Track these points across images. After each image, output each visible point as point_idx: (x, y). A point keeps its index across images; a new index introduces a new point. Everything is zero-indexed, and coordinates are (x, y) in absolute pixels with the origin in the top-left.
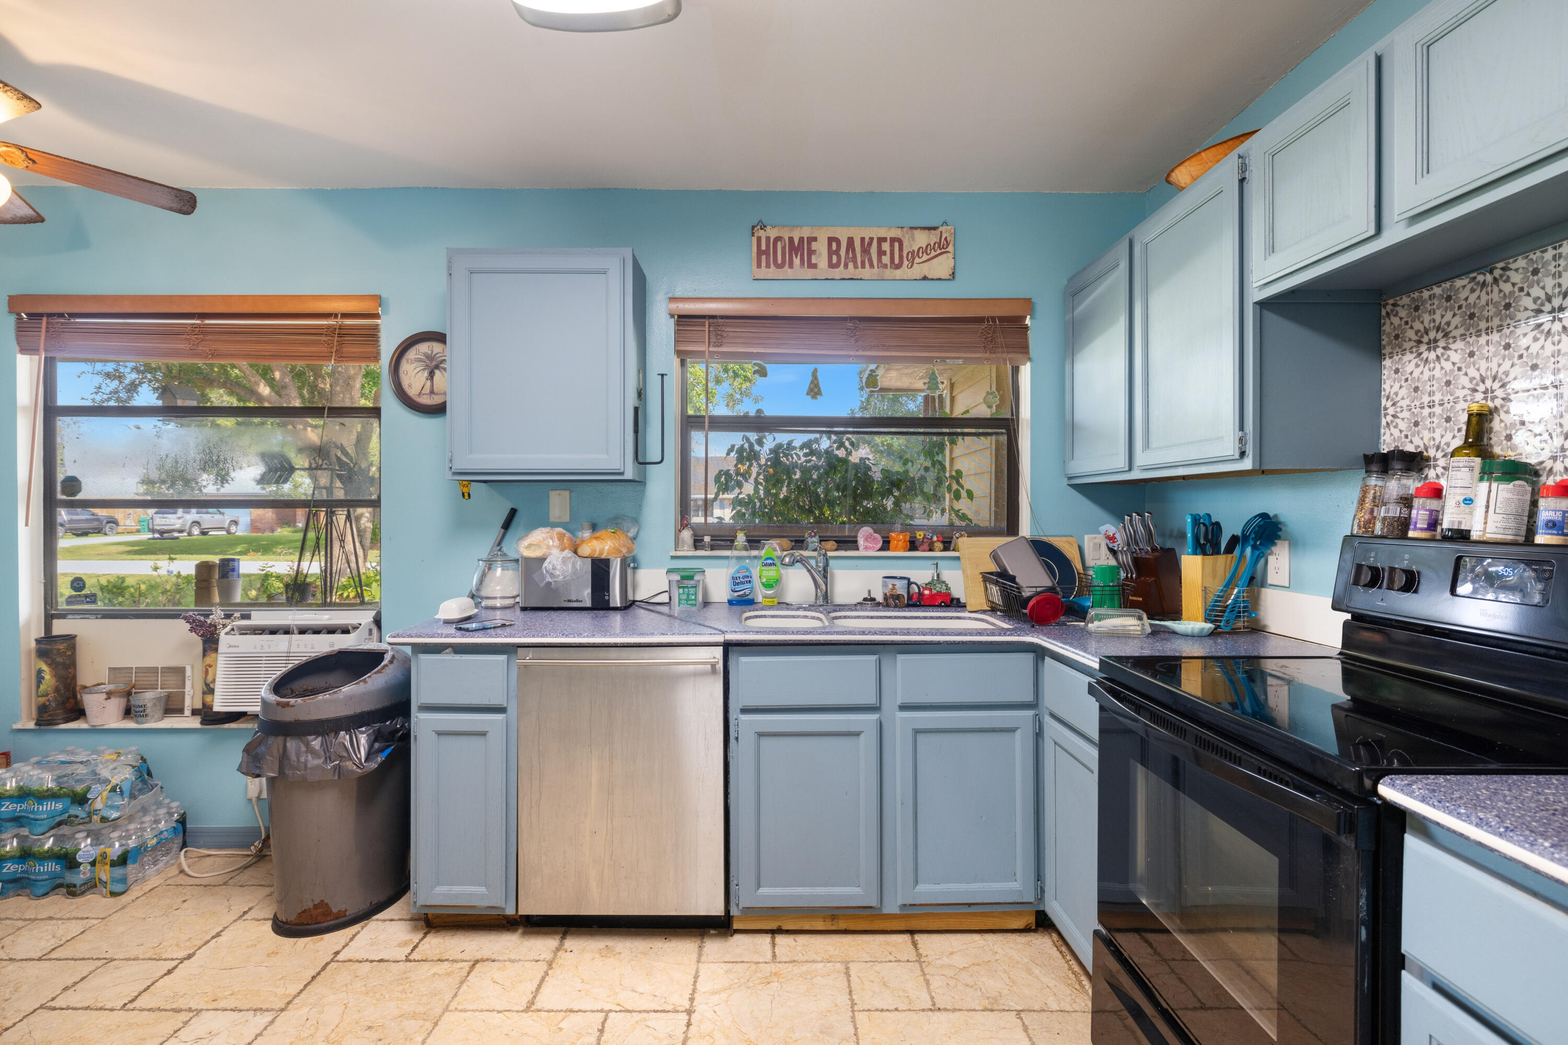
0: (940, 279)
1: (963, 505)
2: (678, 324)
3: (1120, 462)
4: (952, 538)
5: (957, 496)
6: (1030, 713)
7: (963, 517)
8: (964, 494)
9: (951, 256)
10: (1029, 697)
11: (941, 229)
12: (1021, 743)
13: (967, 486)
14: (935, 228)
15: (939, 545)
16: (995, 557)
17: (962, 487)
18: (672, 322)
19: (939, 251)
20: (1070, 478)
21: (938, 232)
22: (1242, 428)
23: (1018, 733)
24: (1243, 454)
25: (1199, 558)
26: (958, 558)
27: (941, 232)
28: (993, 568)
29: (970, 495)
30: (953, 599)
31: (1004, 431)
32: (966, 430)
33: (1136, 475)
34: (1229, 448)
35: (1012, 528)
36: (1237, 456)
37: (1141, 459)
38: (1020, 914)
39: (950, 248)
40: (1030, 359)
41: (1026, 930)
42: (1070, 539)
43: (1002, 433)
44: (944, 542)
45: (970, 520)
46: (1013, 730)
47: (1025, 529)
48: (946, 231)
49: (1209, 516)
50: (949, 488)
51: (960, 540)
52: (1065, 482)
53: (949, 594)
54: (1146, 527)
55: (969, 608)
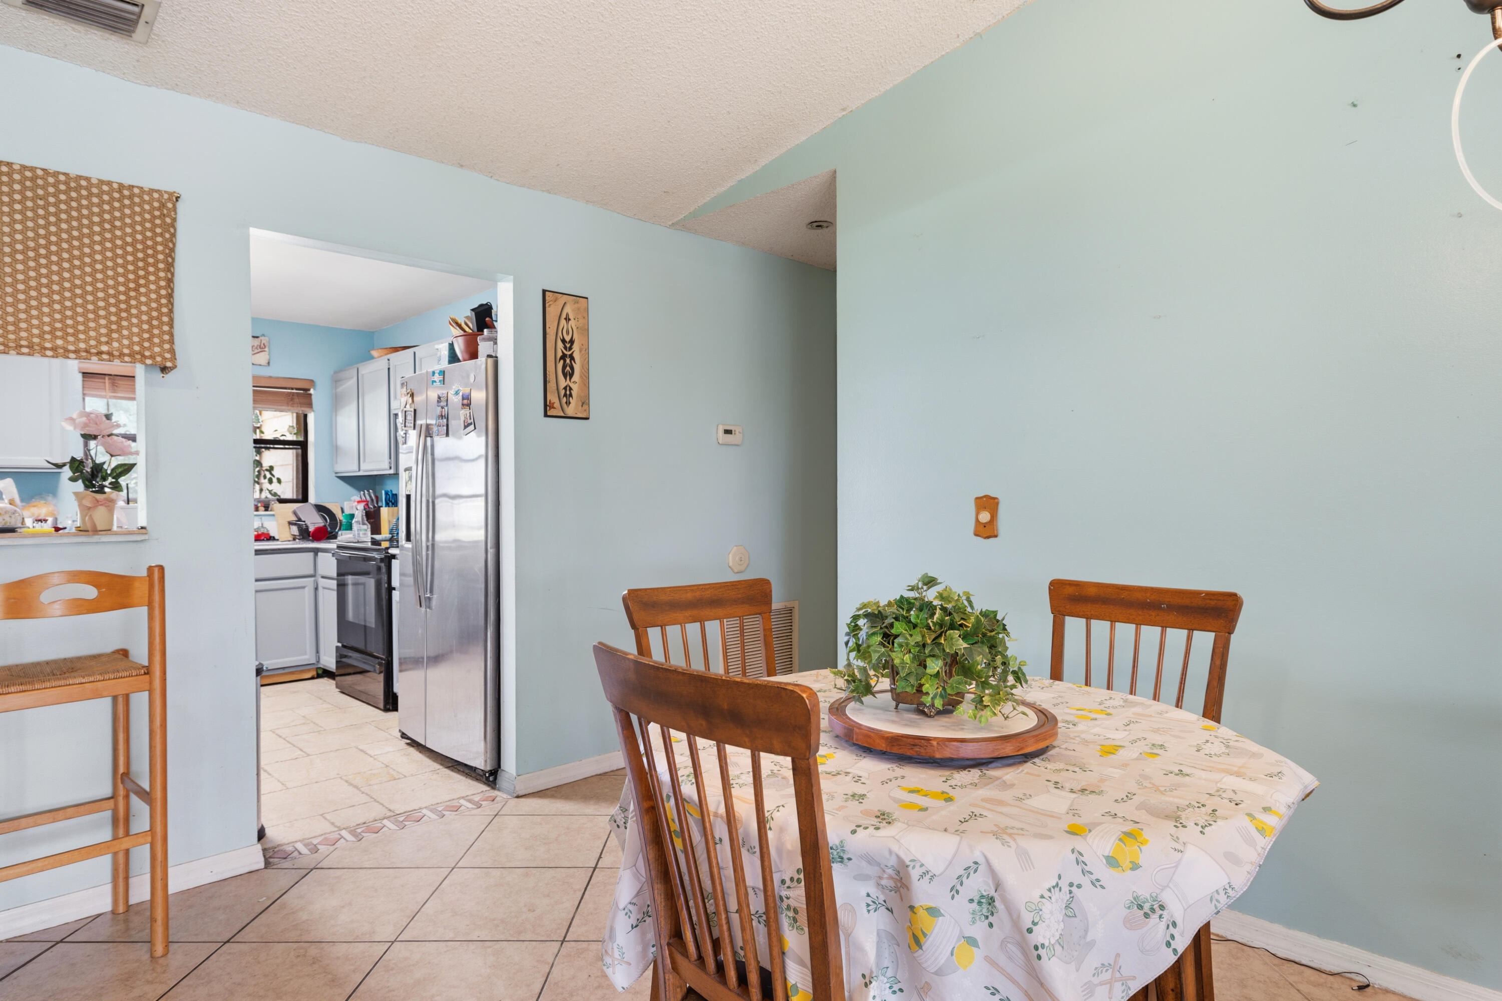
0: (260, 365)
1: (275, 487)
2: (84, 377)
3: (356, 468)
4: (269, 505)
5: (270, 481)
6: (312, 579)
7: (275, 494)
8: (275, 480)
9: (267, 353)
10: (311, 572)
11: (261, 338)
12: (308, 593)
13: (277, 475)
14: (257, 337)
15: (263, 509)
16: (295, 513)
17: (274, 476)
18: (80, 375)
19: (260, 350)
20: (336, 473)
21: (259, 339)
22: (390, 458)
23: (306, 589)
24: (390, 468)
25: (387, 508)
26: (273, 515)
27: (261, 340)
28: (294, 518)
29: (279, 481)
30: (271, 537)
31: (299, 447)
32: (276, 446)
33: (361, 473)
34: (387, 466)
35: (304, 499)
36: (389, 468)
37: (363, 467)
38: (309, 670)
39: (267, 349)
40: (313, 411)
41: (312, 678)
42: (337, 504)
43: (298, 448)
44: (265, 507)
45: (279, 496)
46: (304, 587)
47: (312, 498)
48: (264, 340)
49: (391, 491)
50: (265, 477)
51: (275, 505)
52: (334, 475)
53: (268, 534)
54: (370, 497)
55: (280, 540)
